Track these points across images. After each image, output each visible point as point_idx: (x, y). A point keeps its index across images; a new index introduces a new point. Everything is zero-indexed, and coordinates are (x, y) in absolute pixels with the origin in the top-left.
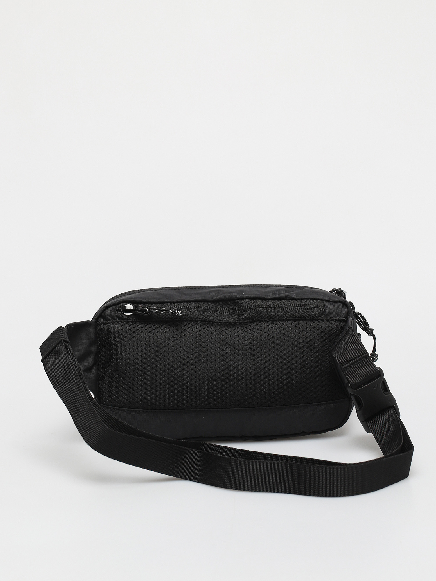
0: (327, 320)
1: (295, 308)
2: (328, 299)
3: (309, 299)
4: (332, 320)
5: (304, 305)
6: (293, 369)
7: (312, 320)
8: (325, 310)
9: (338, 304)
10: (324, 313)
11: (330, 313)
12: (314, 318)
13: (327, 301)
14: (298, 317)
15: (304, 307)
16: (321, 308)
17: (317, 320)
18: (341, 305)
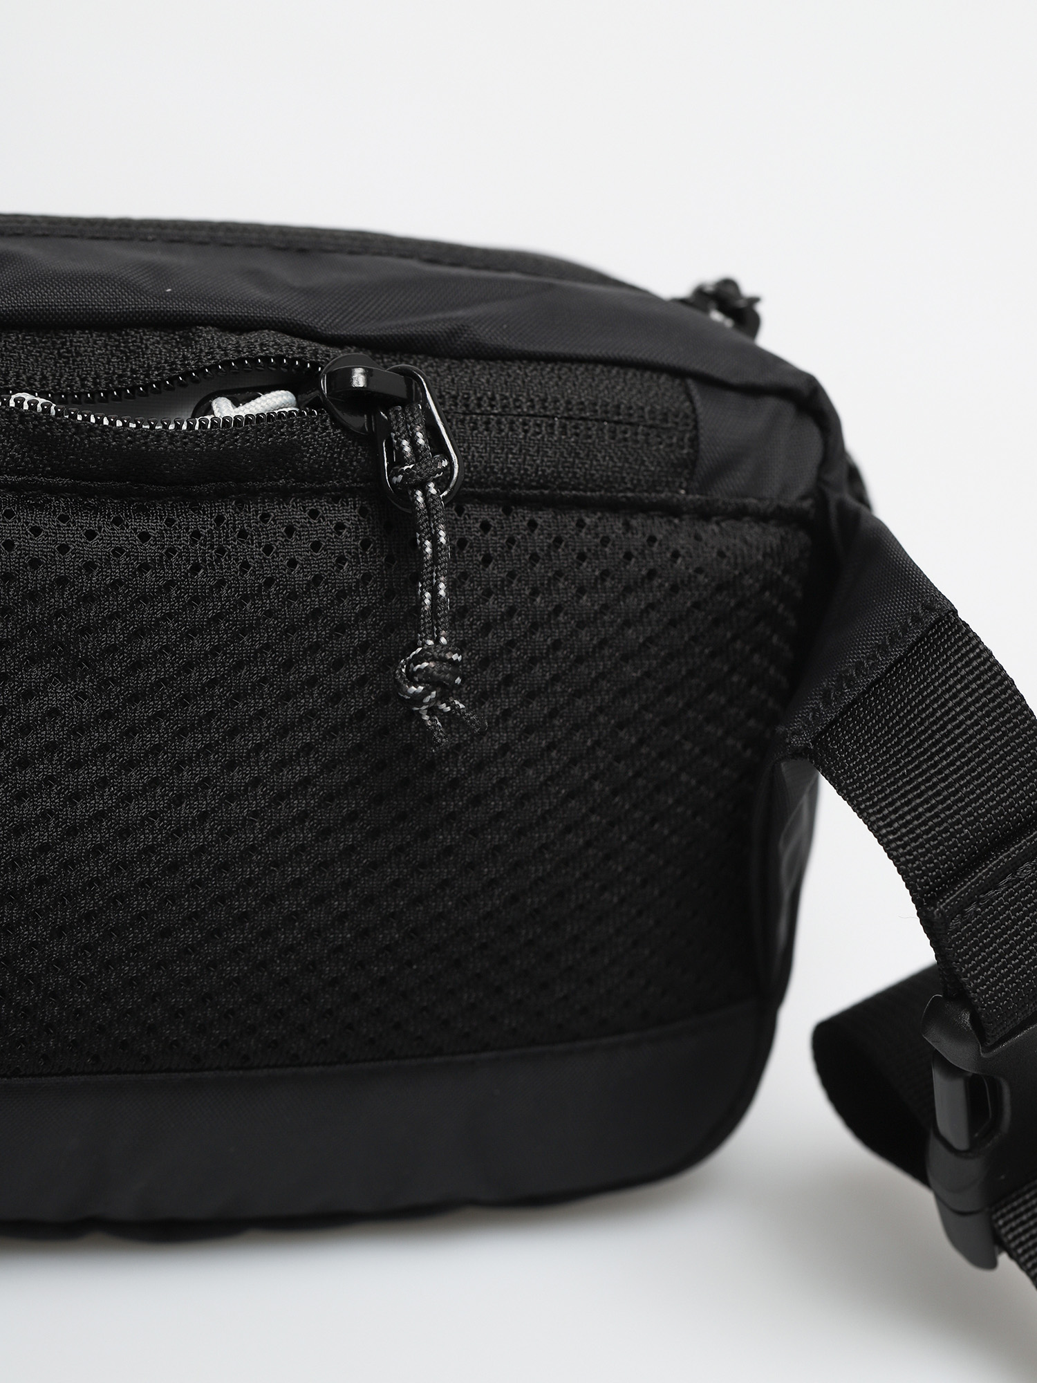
0: (704, 514)
1: (512, 422)
2: (717, 372)
3: (596, 361)
4: (740, 513)
5: (568, 402)
6: (474, 832)
7: (613, 507)
8: (694, 441)
9: (771, 403)
10: (691, 463)
11: (724, 467)
12: (629, 494)
13: (709, 382)
14: (530, 488)
15: (570, 418)
16: (668, 429)
17: (646, 509)
18: (788, 409)
